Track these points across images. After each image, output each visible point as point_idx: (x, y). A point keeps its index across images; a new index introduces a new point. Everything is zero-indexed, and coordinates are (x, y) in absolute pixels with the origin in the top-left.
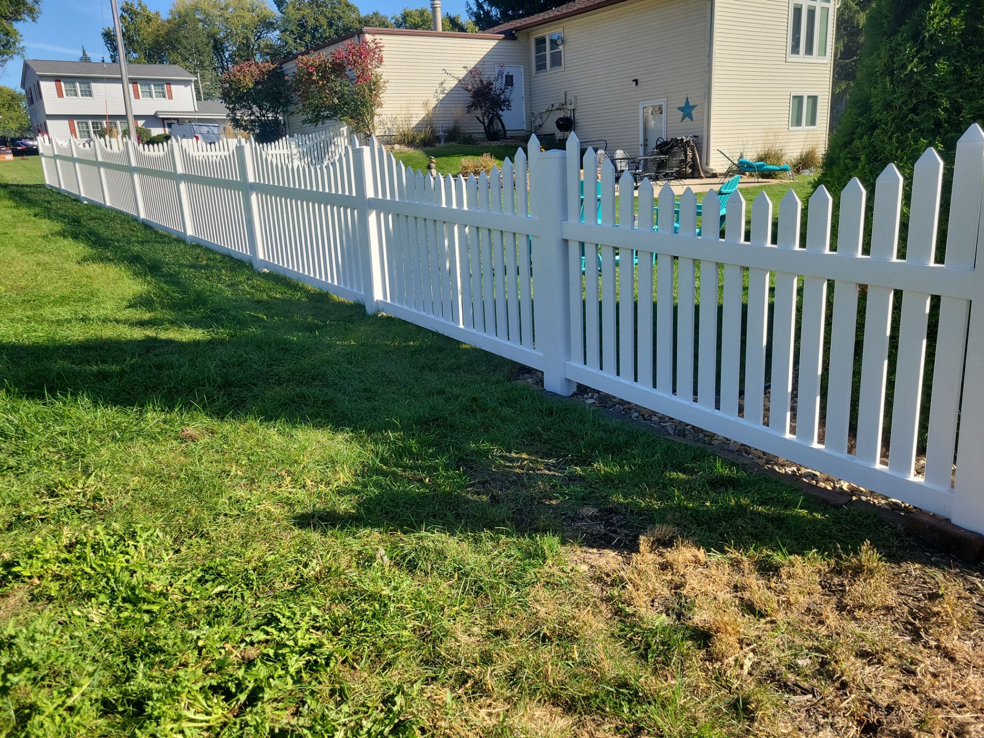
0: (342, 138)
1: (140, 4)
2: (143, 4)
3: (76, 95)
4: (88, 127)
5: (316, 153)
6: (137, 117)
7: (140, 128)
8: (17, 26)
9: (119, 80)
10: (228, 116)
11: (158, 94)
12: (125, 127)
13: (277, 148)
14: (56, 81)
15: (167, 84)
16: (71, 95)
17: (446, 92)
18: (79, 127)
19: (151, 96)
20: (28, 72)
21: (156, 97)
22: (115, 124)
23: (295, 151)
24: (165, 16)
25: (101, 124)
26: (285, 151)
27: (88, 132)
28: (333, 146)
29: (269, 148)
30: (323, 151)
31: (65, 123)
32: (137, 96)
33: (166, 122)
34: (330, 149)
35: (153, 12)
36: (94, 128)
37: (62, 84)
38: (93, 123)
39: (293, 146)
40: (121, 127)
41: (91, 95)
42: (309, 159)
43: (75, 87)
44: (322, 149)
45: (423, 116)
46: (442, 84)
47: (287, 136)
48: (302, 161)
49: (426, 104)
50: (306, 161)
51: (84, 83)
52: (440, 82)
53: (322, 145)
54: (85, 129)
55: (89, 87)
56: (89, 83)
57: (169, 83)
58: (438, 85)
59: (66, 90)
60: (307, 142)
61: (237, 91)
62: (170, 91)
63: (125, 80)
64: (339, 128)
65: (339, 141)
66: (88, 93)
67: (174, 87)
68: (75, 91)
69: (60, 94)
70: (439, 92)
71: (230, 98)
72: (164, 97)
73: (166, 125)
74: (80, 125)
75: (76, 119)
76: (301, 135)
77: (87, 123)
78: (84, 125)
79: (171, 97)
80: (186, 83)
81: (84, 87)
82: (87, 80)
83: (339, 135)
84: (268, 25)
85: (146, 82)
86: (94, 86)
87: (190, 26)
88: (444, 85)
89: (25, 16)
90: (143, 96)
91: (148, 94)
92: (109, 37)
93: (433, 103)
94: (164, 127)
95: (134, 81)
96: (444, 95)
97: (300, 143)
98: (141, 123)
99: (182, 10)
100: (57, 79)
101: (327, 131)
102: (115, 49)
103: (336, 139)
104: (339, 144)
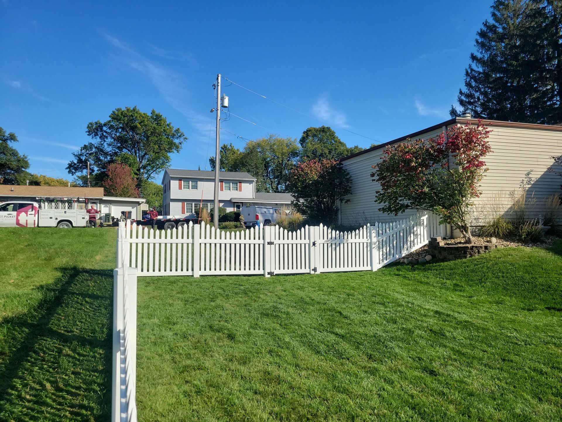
0: (422, 228)
1: (231, 146)
2: (232, 146)
3: (189, 188)
4: (192, 207)
5: (395, 242)
6: (220, 201)
7: (221, 208)
8: (169, 154)
9: (214, 180)
10: (292, 202)
11: (234, 188)
12: (212, 206)
13: (357, 237)
14: (179, 180)
15: (239, 183)
16: (186, 188)
17: (532, 182)
18: (187, 206)
19: (230, 190)
20: (166, 176)
21: (233, 190)
22: (207, 205)
23: (374, 240)
24: (242, 150)
25: (199, 205)
26: (365, 240)
27: (192, 209)
28: (412, 235)
29: (350, 236)
30: (402, 240)
31: (180, 204)
32: (222, 190)
33: (235, 204)
34: (409, 239)
35: (236, 149)
36: (195, 207)
37: (182, 182)
38: (195, 204)
39: (374, 235)
40: (210, 207)
41: (197, 188)
42: (388, 249)
43: (189, 184)
44: (402, 238)
45: (509, 206)
46: (528, 174)
47: (369, 225)
48: (381, 250)
49: (512, 194)
50: (385, 251)
51: (194, 182)
52: (526, 172)
53: (401, 234)
54: (190, 208)
55: (196, 184)
56: (197, 182)
57: (241, 182)
58: (524, 176)
59: (184, 185)
60: (388, 231)
61: (303, 182)
62: (241, 187)
63: (217, 180)
64: (420, 217)
65: (419, 230)
66: (195, 187)
67: (243, 185)
68: (189, 186)
69: (180, 188)
70: (525, 182)
71: (297, 188)
72: (237, 190)
73: (235, 206)
74: (188, 205)
75: (186, 202)
76: (382, 223)
77: (191, 204)
78: (190, 205)
79: (240, 190)
80: (250, 182)
81: (194, 184)
82: (195, 180)
83: (419, 224)
84: (294, 154)
85: (228, 181)
86: (199, 183)
87: (254, 154)
88: (530, 176)
89: (174, 150)
90: (225, 189)
91: (228, 188)
92: (212, 162)
93: (519, 193)
94: (234, 207)
95: (221, 181)
96: (530, 186)
97: (381, 232)
98: (221, 205)
99: (251, 146)
100: (180, 179)
101: (408, 219)
102: (214, 167)
103: (415, 229)
104: (419, 233)
